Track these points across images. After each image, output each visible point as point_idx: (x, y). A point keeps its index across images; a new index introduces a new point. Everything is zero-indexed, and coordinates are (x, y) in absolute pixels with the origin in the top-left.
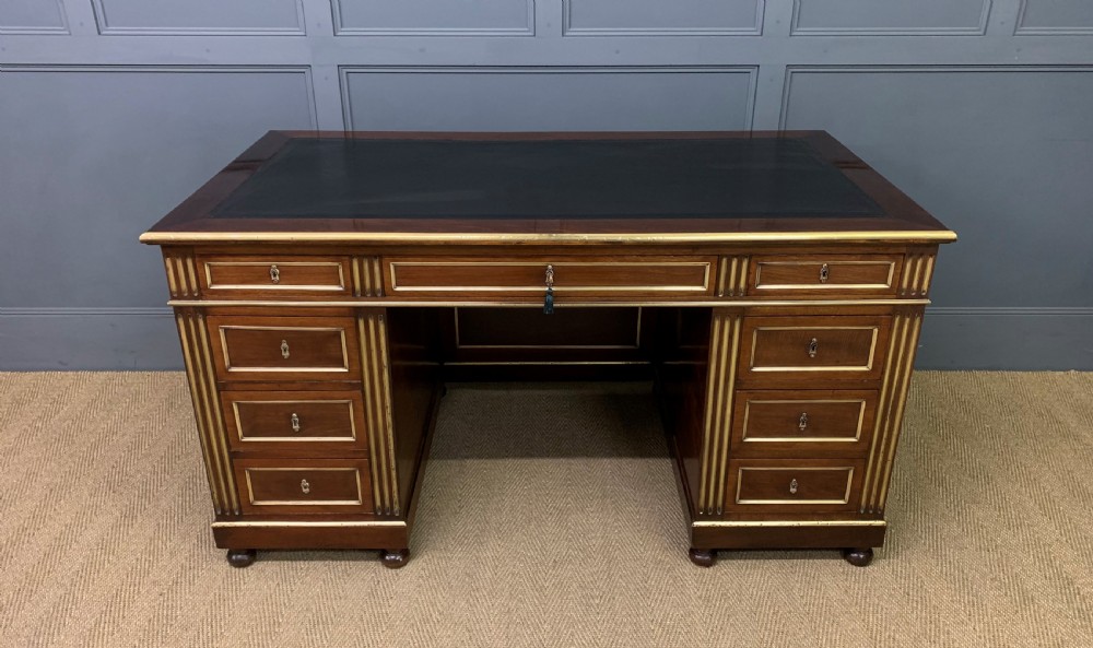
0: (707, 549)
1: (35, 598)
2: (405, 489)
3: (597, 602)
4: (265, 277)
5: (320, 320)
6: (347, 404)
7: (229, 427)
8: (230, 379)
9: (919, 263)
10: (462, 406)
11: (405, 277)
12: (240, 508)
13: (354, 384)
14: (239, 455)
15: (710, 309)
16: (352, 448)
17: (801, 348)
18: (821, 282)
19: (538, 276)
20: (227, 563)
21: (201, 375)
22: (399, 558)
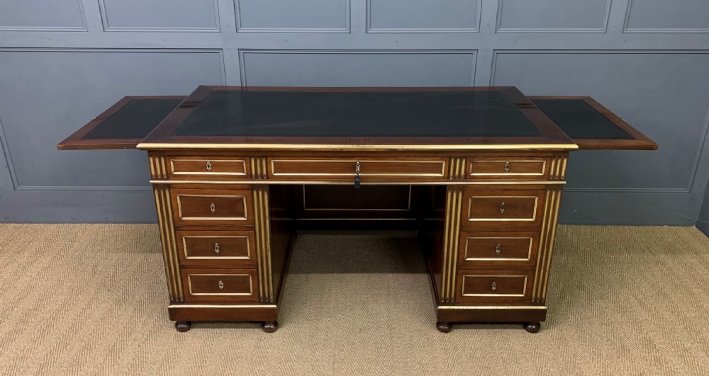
0: (447, 323)
1: (68, 347)
2: (276, 287)
3: (384, 351)
4: (203, 168)
5: (233, 191)
6: (246, 238)
7: (180, 250)
8: (182, 224)
9: (559, 161)
10: (307, 243)
11: (279, 168)
12: (184, 298)
13: (250, 227)
14: (185, 267)
15: (445, 186)
16: (248, 263)
17: (495, 208)
18: (505, 172)
19: (352, 168)
20: (175, 330)
21: (166, 221)
22: (272, 326)
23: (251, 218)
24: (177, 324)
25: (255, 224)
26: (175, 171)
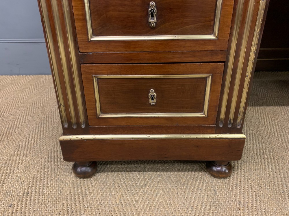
12: (87, 121)
14: (88, 60)
20: (73, 175)
22: (224, 169)
24: (75, 167)
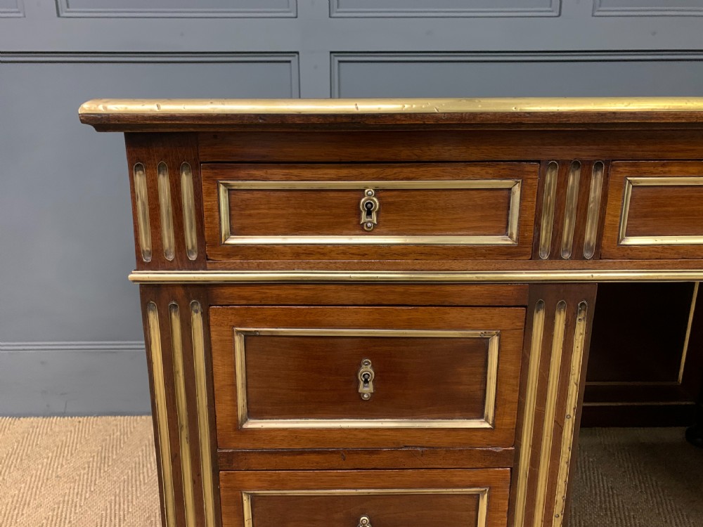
4: (346, 216)
5: (454, 313)
13: (498, 454)
21: (184, 434)
23: (509, 420)
25: (517, 444)
26: (234, 232)
